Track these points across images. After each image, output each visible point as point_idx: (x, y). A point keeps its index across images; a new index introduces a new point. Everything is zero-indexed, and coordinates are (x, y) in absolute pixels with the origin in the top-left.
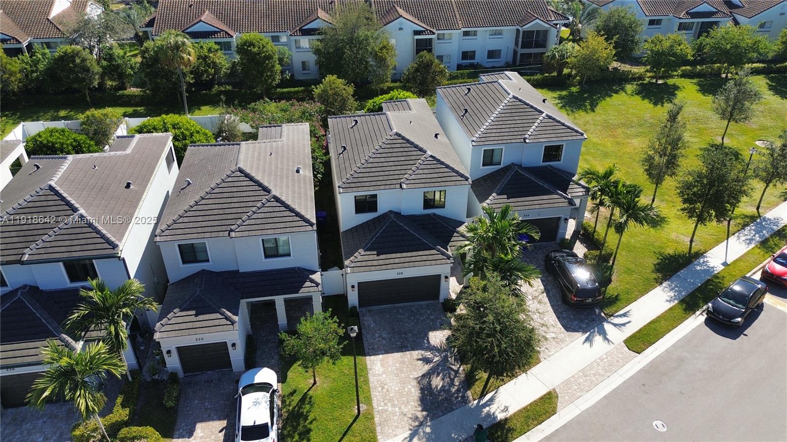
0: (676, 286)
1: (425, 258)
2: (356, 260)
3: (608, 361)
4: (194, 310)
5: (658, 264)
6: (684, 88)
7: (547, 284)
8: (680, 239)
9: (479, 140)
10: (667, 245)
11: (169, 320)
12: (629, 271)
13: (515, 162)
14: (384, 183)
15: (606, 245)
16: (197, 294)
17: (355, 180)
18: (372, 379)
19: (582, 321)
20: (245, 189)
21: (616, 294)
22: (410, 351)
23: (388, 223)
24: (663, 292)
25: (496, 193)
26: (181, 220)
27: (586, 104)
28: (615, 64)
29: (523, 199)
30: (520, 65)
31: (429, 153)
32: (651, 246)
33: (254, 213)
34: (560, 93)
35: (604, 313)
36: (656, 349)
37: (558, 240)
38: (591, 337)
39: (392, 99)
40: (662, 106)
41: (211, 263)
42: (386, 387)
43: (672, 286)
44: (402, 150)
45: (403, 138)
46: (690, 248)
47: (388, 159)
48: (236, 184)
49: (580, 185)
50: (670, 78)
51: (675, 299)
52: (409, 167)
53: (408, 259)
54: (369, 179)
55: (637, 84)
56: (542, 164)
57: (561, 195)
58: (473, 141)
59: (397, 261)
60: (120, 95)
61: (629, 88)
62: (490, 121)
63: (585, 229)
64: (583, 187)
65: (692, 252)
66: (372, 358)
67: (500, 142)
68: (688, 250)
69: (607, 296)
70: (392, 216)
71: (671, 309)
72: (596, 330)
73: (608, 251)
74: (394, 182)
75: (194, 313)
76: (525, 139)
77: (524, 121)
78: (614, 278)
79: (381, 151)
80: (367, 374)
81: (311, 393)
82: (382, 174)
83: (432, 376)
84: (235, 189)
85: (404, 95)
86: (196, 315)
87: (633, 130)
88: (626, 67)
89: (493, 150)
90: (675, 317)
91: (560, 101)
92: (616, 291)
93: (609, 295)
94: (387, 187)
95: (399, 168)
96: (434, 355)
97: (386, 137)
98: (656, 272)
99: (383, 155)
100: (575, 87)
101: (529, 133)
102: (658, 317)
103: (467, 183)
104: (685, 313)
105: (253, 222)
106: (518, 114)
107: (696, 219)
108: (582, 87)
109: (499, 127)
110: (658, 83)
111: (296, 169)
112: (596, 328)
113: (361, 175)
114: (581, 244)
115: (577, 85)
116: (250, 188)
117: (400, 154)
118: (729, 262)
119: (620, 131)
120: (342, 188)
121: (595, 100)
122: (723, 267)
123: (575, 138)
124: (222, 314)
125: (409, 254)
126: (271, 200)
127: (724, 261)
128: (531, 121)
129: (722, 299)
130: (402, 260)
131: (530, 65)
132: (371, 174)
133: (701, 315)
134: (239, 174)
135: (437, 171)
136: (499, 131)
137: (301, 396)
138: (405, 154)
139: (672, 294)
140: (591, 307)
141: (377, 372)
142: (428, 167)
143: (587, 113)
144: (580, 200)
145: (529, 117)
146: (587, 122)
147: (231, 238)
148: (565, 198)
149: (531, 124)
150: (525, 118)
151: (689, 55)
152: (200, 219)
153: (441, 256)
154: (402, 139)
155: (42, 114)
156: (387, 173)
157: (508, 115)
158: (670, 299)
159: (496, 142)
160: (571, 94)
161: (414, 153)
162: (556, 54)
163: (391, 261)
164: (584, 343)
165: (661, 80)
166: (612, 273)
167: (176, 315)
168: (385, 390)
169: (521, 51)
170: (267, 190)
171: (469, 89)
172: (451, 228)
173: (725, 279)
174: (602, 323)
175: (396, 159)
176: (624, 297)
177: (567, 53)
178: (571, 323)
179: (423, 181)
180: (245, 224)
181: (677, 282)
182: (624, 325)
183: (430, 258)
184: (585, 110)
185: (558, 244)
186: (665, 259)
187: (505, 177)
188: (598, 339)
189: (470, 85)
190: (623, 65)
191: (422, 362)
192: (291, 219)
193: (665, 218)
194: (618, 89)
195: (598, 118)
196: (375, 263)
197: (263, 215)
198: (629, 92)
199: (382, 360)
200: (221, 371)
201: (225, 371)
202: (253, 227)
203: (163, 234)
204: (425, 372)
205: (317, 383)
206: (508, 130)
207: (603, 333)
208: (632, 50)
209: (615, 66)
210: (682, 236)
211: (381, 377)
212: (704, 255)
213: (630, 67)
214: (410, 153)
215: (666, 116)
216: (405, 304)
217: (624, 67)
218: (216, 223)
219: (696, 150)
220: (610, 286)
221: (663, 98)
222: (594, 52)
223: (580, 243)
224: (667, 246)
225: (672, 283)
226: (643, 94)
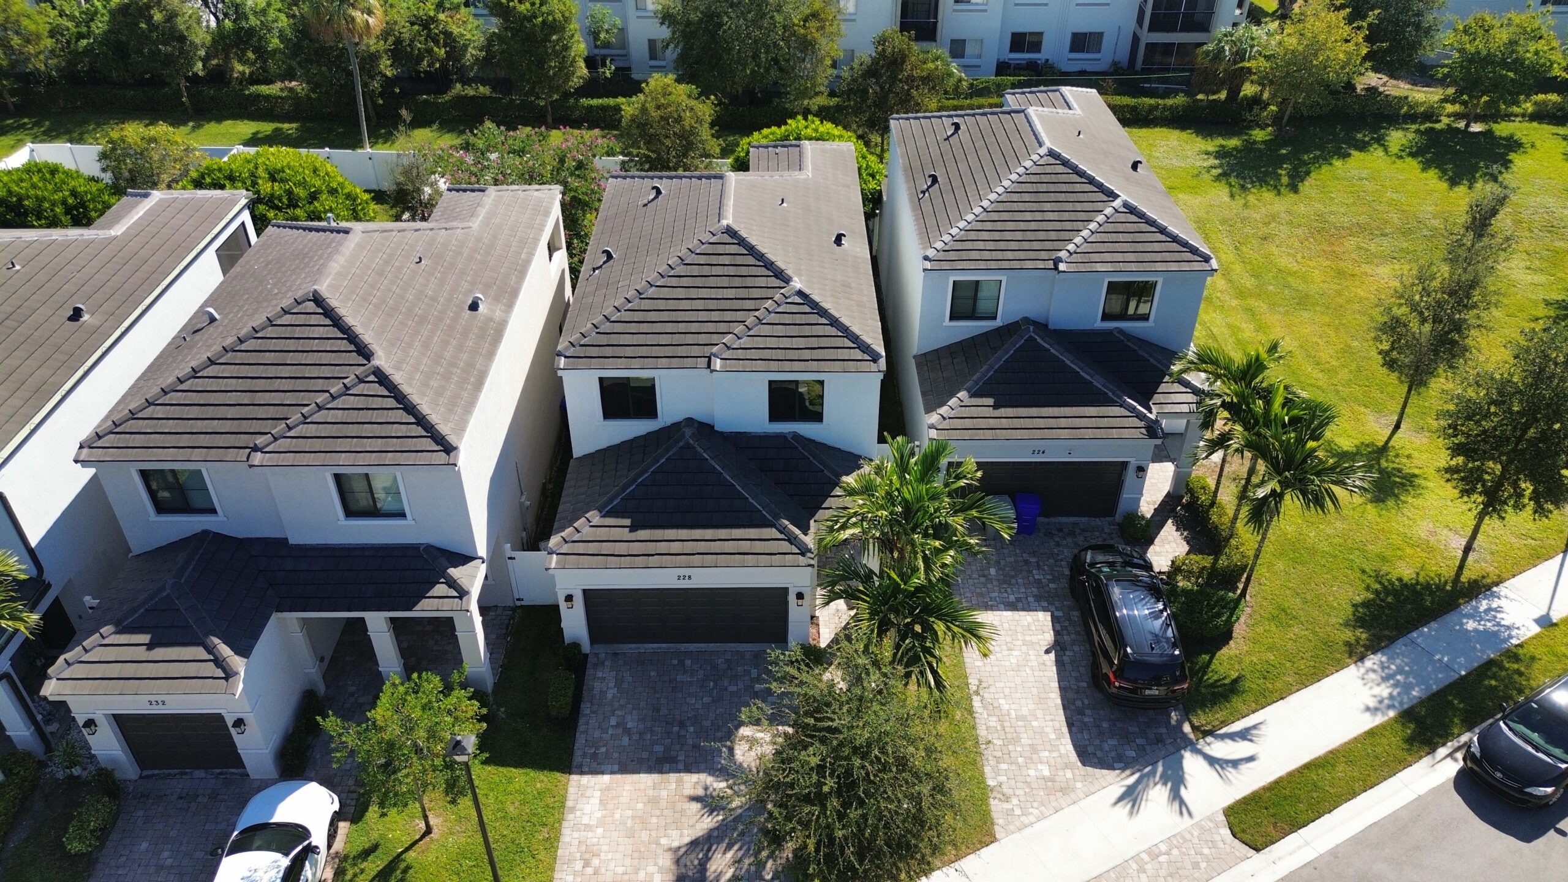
0: (1400, 671)
1: (745, 546)
2: (577, 537)
3: (1169, 862)
4: (147, 633)
5: (1366, 604)
6: (1533, 146)
7: (1064, 628)
8: (1439, 541)
9: (941, 255)
10: (1399, 553)
11: (86, 651)
12: (1282, 616)
13: (1032, 315)
14: (669, 351)
15: (1233, 542)
16: (164, 594)
17: (604, 340)
18: (569, 836)
19: (1126, 738)
20: (315, 345)
21: (1234, 675)
22: (679, 771)
23: (675, 450)
24: (1361, 682)
25: (969, 392)
26: (149, 412)
27: (1280, 171)
28: (1373, 79)
29: (1034, 411)
30: (1144, 71)
31: (797, 284)
32: (1357, 553)
33: (320, 408)
34: (1223, 142)
35: (1190, 723)
36: (1307, 843)
37: (1118, 518)
38: (1140, 787)
39: (786, 138)
40: (1470, 188)
41: (221, 517)
42: (596, 862)
43: (1388, 668)
44: (732, 271)
45: (742, 242)
46: (1461, 567)
47: (693, 293)
48: (298, 332)
49: (1186, 384)
50: (1503, 120)
51: (1389, 707)
52: (740, 316)
53: (702, 547)
54: (637, 339)
55: (1417, 131)
56: (1099, 325)
57: (1132, 409)
58: (926, 258)
59: (676, 547)
60: (250, 95)
61: (1397, 138)
62: (978, 210)
63: (1190, 491)
64: (1196, 391)
65: (1463, 579)
66: (586, 779)
67: (993, 265)
68: (1453, 574)
69: (1211, 677)
70: (688, 432)
71: (1371, 733)
72: (1160, 769)
73: (1236, 559)
74: (696, 351)
75: (147, 641)
76: (1057, 261)
77: (1066, 216)
78: (1239, 629)
79: (681, 270)
80: (560, 821)
81: (412, 854)
82: (669, 328)
83: (714, 848)
84: (291, 345)
85: (816, 130)
86: (150, 646)
87: (1385, 242)
88: (1397, 88)
89: (977, 282)
90: (1377, 758)
91: (1217, 162)
92: (1237, 667)
93: (1215, 677)
94: (675, 362)
95: (715, 316)
96: (735, 792)
97: (701, 234)
98: (1354, 627)
99: (685, 282)
100: (1262, 129)
101: (1071, 247)
102: (1331, 752)
103: (873, 367)
104: (1408, 750)
105: (311, 430)
106: (1053, 197)
107: (1480, 499)
108: (1280, 130)
109: (999, 226)
110: (1472, 129)
111: (470, 302)
112: (1160, 764)
113: (618, 328)
114: (1177, 530)
115: (1268, 125)
116: (328, 345)
117: (725, 282)
118: (1555, 617)
119: (1351, 243)
120: (566, 357)
121: (1305, 164)
122: (1536, 629)
123: (1185, 267)
124: (210, 650)
125: (709, 533)
126: (369, 379)
127: (1543, 612)
128: (1083, 216)
129: (1510, 723)
130: (689, 547)
131: (1168, 70)
132: (644, 328)
133: (1449, 759)
134: (311, 306)
135: (807, 330)
136: (997, 236)
137: (386, 863)
138: (737, 282)
139: (1384, 691)
140: (1162, 706)
141: (585, 820)
142: (787, 319)
143: (1279, 193)
144: (1185, 421)
145: (1078, 207)
146: (1274, 217)
147: (251, 466)
148: (1141, 417)
149: (1080, 225)
150: (1069, 206)
151: (1555, 65)
152: (194, 412)
153: (785, 546)
154: (738, 244)
155: (91, 128)
156: (682, 327)
157: (1027, 197)
158: (1377, 705)
159: (982, 265)
160: (1250, 146)
161: (762, 282)
162: (1227, 48)
163: (662, 547)
164: (1116, 803)
165: (1478, 124)
166: (1234, 618)
167: (106, 642)
168: (590, 870)
169: (1148, 37)
170: (364, 352)
171: (957, 127)
172: (829, 474)
173: (1536, 666)
174: (1178, 750)
175: (713, 293)
176: (1253, 686)
177: (1252, 47)
178: (1097, 742)
179: (767, 354)
180: (292, 433)
181: (1406, 660)
182: (1235, 763)
183: (759, 547)
184: (1276, 187)
185: (1119, 524)
186: (1388, 594)
187: (999, 352)
188: (1158, 795)
189: (962, 116)
190: (1393, 82)
191: (699, 805)
192: (402, 430)
193: (1415, 476)
194: (1367, 139)
195: (1302, 209)
196: (621, 548)
197: (339, 416)
198: (1394, 148)
199: (608, 789)
200: (226, 773)
201: (233, 774)
202: (307, 445)
203: (99, 443)
204: (701, 834)
205: (435, 830)
206: (1019, 236)
207: (1176, 780)
208: (1414, 46)
209: (1373, 84)
210: (1445, 531)
211: (590, 834)
212: (1495, 589)
213: (1410, 86)
214: (749, 282)
215: (1463, 219)
216: (702, 646)
217: (1394, 86)
218: (228, 426)
219: (1535, 303)
220: (1224, 653)
221: (1476, 169)
222: (1315, 47)
223: (1174, 528)
224: (1400, 558)
225: (1391, 659)
226: (1429, 156)
